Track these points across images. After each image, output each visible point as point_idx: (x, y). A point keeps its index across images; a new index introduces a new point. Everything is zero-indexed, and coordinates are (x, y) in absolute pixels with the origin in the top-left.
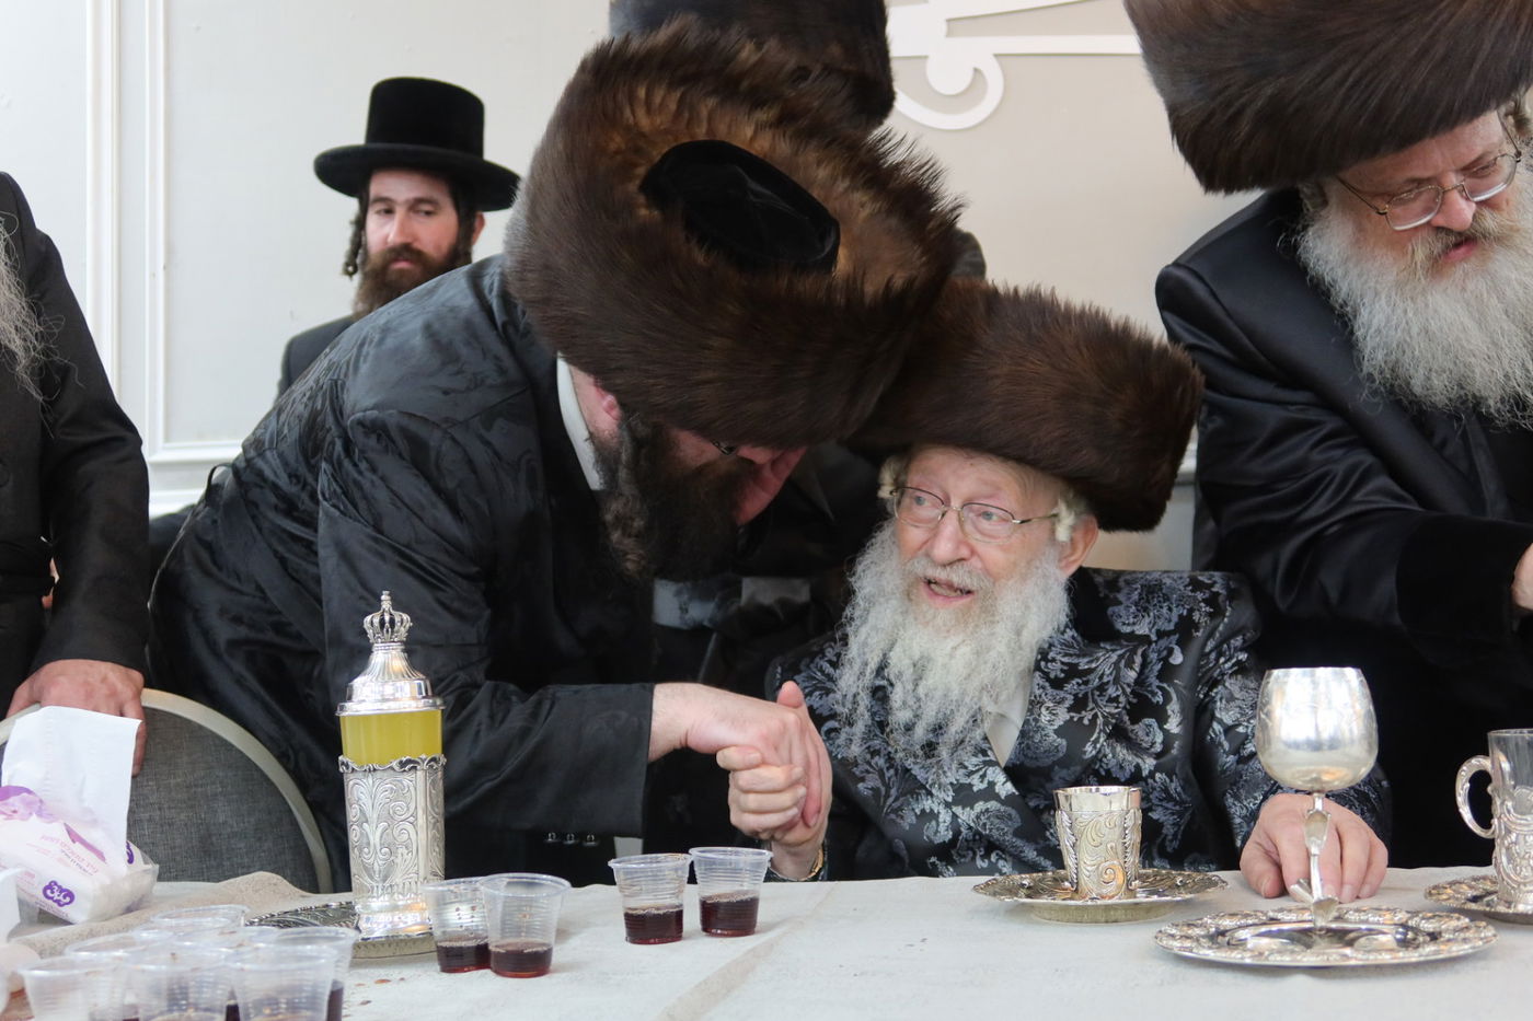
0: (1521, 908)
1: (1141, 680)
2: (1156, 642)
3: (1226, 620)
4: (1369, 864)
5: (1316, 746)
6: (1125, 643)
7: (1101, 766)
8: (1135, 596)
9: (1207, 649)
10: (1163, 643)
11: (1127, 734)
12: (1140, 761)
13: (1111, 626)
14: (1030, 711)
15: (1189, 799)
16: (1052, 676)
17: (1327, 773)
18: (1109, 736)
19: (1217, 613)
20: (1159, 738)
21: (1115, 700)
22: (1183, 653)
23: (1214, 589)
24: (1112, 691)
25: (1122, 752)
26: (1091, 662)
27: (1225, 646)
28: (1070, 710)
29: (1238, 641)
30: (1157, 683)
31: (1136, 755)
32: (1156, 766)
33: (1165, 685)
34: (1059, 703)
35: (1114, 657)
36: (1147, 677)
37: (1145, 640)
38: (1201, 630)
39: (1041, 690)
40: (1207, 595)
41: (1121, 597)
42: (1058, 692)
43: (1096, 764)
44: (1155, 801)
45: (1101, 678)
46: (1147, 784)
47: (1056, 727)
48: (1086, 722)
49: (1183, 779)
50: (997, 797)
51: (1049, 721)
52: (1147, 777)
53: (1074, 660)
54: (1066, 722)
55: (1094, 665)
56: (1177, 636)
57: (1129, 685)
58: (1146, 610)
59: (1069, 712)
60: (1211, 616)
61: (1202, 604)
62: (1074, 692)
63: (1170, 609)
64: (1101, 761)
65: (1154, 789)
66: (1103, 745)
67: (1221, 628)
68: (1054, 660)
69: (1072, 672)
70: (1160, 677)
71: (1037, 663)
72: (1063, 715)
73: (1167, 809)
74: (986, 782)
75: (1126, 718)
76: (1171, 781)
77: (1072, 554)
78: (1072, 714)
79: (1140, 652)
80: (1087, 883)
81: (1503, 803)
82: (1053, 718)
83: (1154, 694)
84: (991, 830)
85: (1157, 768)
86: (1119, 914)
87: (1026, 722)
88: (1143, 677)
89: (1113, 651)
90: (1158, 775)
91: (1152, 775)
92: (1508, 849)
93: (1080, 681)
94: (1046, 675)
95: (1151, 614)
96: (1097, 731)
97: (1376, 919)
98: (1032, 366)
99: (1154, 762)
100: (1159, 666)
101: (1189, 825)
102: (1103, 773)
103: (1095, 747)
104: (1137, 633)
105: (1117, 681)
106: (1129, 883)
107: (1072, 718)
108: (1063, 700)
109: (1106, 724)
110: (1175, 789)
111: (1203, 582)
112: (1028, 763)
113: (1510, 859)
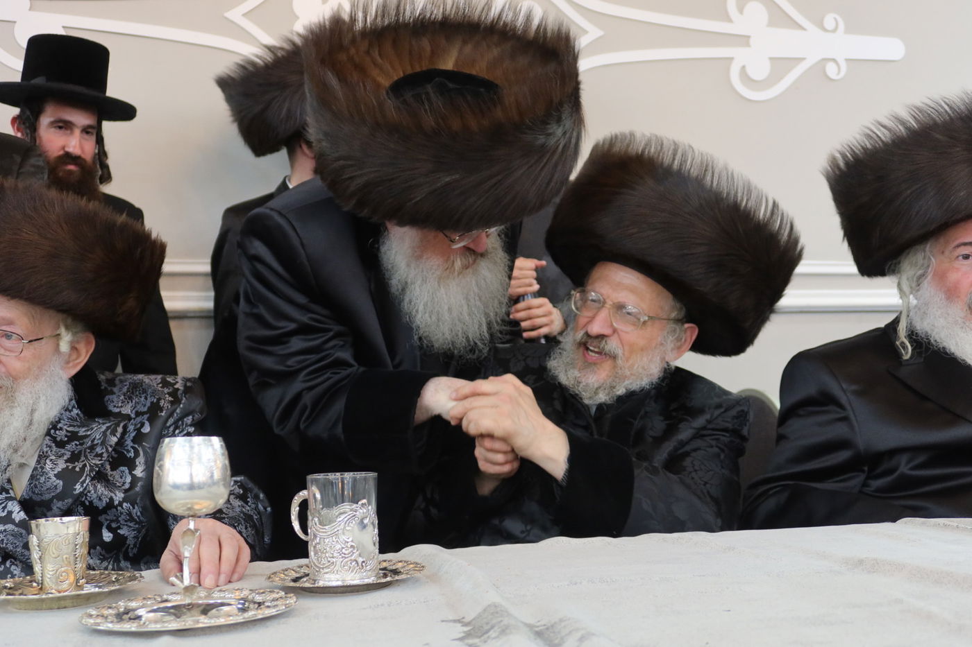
0: (321, 584)
1: (121, 442)
2: (134, 419)
3: (181, 406)
4: (237, 560)
5: (192, 487)
6: (113, 419)
7: (86, 499)
8: (125, 389)
9: (168, 425)
10: (139, 419)
11: (107, 477)
12: (113, 495)
13: (106, 407)
14: (38, 462)
15: (145, 520)
16: (58, 439)
17: (197, 504)
18: (93, 479)
19: (176, 401)
20: (129, 479)
21: (101, 455)
22: (151, 425)
23: (176, 387)
24: (99, 450)
25: (101, 488)
26: (88, 430)
27: (180, 422)
28: (67, 461)
29: (189, 420)
30: (132, 444)
31: (110, 491)
32: (123, 499)
33: (136, 446)
34: (60, 457)
35: (104, 428)
36: (126, 441)
37: (128, 417)
38: (164, 412)
39: (48, 449)
40: (171, 390)
41: (115, 390)
42: (61, 450)
43: (83, 497)
44: (122, 522)
45: (93, 441)
46: (117, 510)
47: (56, 472)
48: (77, 469)
49: (141, 507)
50: (13, 522)
51: (51, 468)
52: (117, 506)
53: (76, 429)
54: (63, 469)
55: (89, 433)
56: (148, 415)
57: (111, 446)
58: (130, 398)
59: (66, 463)
60: (172, 403)
61: (167, 396)
62: (72, 450)
63: (146, 398)
64: (86, 495)
65: (121, 513)
66: (88, 484)
67: (178, 411)
68: (61, 429)
69: (73, 436)
70: (134, 441)
71: (49, 430)
72: (61, 465)
73: (130, 527)
74: (6, 511)
75: (108, 467)
76: (134, 508)
77: (76, 359)
78: (68, 464)
79: (122, 425)
80: (48, 583)
81: (312, 520)
82: (56, 465)
83: (128, 451)
84: (7, 544)
85: (125, 500)
86: (68, 603)
87: (35, 469)
88: (123, 441)
89: (103, 424)
90: (125, 504)
91: (120, 504)
92: (315, 547)
93: (78, 443)
94: (54, 439)
95: (134, 401)
96: (85, 475)
97: (230, 596)
98: (27, 236)
99: (122, 495)
100: (135, 433)
101: (144, 537)
102: (87, 504)
103: (82, 486)
104: (123, 412)
105: (103, 443)
106: (77, 581)
107: (68, 466)
108: (63, 455)
109: (91, 471)
110: (136, 514)
111: (169, 382)
112: (35, 498)
113: (316, 553)
